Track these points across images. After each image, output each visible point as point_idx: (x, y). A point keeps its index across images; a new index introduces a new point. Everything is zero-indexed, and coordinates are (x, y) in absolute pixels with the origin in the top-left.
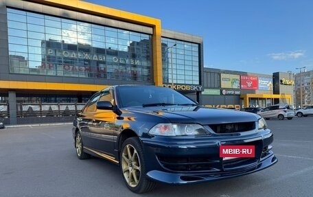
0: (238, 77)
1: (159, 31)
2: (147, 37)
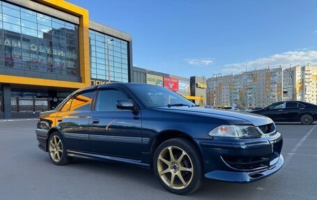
0: (161, 78)
1: (87, 22)
2: (72, 27)
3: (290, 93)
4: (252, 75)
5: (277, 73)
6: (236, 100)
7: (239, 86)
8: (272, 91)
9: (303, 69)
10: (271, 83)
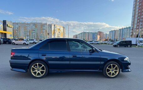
3: (50, 34)
4: (35, 24)
5: (45, 25)
6: (28, 35)
7: (29, 29)
8: (43, 33)
9: (54, 25)
10: (43, 30)
